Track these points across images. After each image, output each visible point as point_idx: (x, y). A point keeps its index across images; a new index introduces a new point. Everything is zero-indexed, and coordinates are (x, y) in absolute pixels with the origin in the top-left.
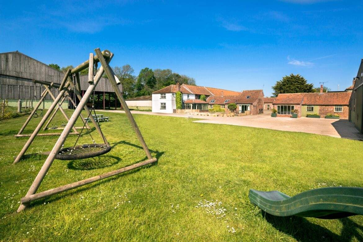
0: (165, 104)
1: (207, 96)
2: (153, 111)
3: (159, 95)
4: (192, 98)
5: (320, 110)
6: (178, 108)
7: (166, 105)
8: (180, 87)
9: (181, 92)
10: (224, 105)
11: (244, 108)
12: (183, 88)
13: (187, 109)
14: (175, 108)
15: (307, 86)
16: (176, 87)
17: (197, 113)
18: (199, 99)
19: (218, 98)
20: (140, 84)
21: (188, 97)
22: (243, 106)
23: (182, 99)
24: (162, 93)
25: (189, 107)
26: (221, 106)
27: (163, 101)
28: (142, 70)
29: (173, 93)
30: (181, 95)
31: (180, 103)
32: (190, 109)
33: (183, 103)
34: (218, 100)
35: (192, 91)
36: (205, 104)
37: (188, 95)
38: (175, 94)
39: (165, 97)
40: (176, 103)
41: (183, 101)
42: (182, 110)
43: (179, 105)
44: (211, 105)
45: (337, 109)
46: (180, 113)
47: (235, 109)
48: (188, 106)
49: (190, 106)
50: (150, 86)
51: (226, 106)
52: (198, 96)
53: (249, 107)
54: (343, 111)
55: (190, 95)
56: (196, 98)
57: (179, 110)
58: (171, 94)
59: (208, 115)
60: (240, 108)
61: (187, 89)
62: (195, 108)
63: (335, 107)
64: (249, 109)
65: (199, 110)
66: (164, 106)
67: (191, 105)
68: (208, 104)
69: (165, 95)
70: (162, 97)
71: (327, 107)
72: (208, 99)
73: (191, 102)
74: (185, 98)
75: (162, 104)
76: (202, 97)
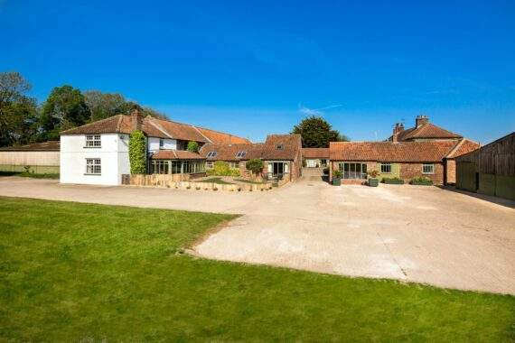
0: (98, 161)
1: (201, 144)
2: (64, 179)
3: (82, 139)
4: (171, 147)
5: (401, 171)
6: (135, 171)
7: (103, 165)
8: (140, 122)
9: (145, 134)
10: (237, 162)
11: (278, 169)
12: (148, 124)
13: (158, 172)
14: (128, 171)
15: (333, 133)
16: (131, 120)
17: (187, 184)
18: (185, 149)
19: (223, 149)
20: (50, 117)
21: (161, 144)
22: (275, 164)
23: (145, 149)
24: (89, 135)
25: (163, 169)
26: (230, 164)
27: (93, 153)
28: (57, 89)
29: (122, 135)
30: (142, 139)
31: (140, 158)
32: (166, 173)
33: (151, 159)
34: (222, 152)
35: (168, 132)
36: (199, 161)
37: (162, 139)
38: (127, 137)
39: (98, 144)
40: (131, 160)
41: (148, 153)
42: (147, 176)
43: (139, 164)
44: (210, 161)
45: (426, 169)
46: (141, 186)
47: (261, 170)
48: (162, 166)
49: (167, 166)
50: (76, 121)
51: (242, 165)
52: (183, 144)
53: (286, 166)
54: (435, 171)
55: (165, 141)
56: (179, 148)
57: (140, 177)
58: (116, 137)
59: (216, 189)
60: (270, 168)
61: (157, 127)
62: (179, 172)
63: (422, 165)
64: (286, 169)
65: (188, 176)
66: (95, 167)
67: (170, 163)
68: (205, 160)
69: (98, 137)
70: (91, 144)
71: (412, 165)
72: (201, 149)
73: (168, 156)
74: (154, 147)
75: (89, 160)
76: (191, 145)
